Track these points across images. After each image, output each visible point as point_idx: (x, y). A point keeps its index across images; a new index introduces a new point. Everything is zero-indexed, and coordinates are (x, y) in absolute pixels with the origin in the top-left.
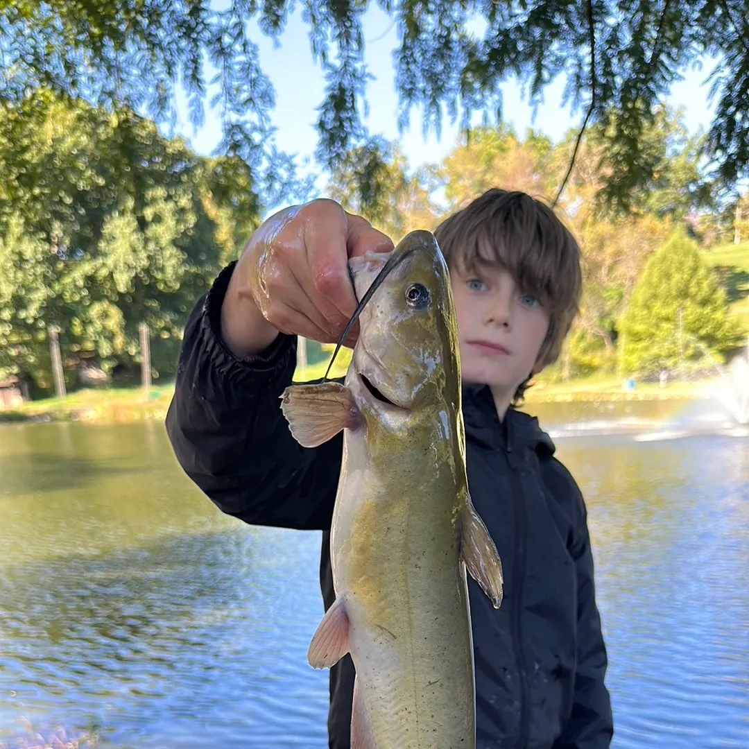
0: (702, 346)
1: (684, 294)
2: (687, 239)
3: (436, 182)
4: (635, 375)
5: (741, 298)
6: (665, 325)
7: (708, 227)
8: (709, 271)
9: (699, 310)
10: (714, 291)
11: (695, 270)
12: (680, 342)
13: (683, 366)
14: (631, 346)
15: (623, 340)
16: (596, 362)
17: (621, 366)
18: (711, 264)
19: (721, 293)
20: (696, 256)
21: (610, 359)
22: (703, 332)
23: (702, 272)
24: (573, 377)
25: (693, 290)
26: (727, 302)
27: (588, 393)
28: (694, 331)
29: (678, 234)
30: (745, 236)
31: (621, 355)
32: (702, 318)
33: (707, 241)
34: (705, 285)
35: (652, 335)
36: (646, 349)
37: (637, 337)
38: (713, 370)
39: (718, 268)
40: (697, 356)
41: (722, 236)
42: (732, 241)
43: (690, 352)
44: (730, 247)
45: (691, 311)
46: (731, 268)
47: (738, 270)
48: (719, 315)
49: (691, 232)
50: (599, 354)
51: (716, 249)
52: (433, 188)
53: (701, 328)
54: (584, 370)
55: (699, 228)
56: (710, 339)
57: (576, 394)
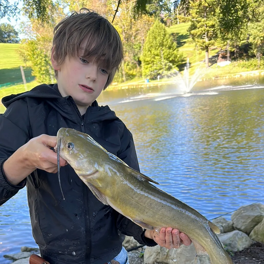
0: (171, 64)
1: (162, 45)
2: (161, 23)
3: (65, 4)
4: (148, 78)
5: (182, 45)
6: (157, 57)
7: (168, 18)
8: (170, 36)
9: (168, 51)
10: (173, 43)
11: (165, 35)
12: (163, 64)
13: (165, 72)
14: (146, 66)
15: (143, 64)
16: (134, 73)
17: (143, 74)
18: (170, 33)
19: (175, 44)
20: (164, 29)
21: (139, 72)
22: (171, 59)
23: (167, 36)
24: (127, 80)
25: (165, 43)
26: (178, 47)
27: (133, 86)
28: (167, 59)
29: (157, 22)
30: (181, 21)
31: (143, 69)
32: (170, 53)
33: (168, 24)
34: (169, 41)
35: (153, 61)
36: (151, 67)
37: (148, 63)
38: (176, 74)
39: (172, 34)
40: (170, 68)
41: (173, 22)
42: (176, 23)
43: (167, 67)
44: (176, 26)
45: (166, 51)
46: (178, 34)
47: (180, 34)
48: (175, 52)
49: (162, 21)
50: (135, 70)
51: (171, 27)
52: (64, 7)
53: (170, 57)
54: (131, 77)
55: (165, 19)
56: (173, 62)
57: (129, 86)
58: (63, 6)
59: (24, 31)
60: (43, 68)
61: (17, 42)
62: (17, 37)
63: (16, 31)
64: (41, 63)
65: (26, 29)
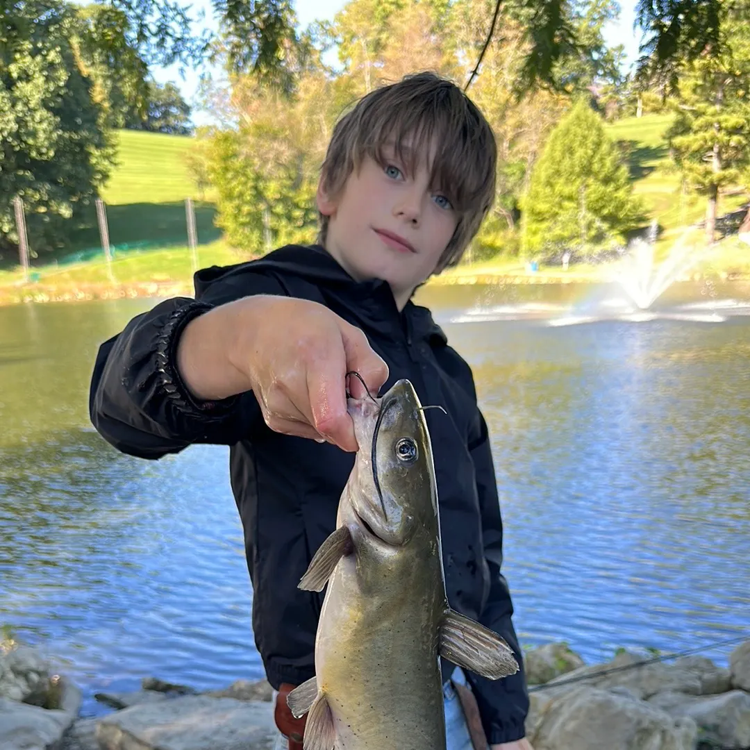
0: (605, 226)
1: (587, 171)
2: (590, 111)
3: (329, 41)
4: (539, 257)
5: (644, 176)
6: (567, 204)
7: (611, 97)
8: (612, 146)
9: (602, 188)
10: (618, 168)
11: (598, 145)
12: (583, 223)
13: (585, 248)
14: (534, 226)
15: (525, 219)
16: (499, 243)
17: (524, 247)
18: (614, 140)
19: (624, 170)
20: (599, 129)
21: (512, 240)
22: (605, 212)
23: (605, 147)
24: (475, 259)
25: (596, 167)
26: (630, 180)
27: (491, 276)
28: (596, 211)
29: (580, 105)
30: (648, 109)
31: (524, 235)
32: (605, 196)
33: (610, 114)
34: (608, 162)
35: (556, 214)
36: (549, 229)
37: (539, 217)
38: (614, 253)
39: (620, 143)
40: (599, 238)
41: (624, 108)
42: (634, 114)
43: (593, 233)
44: (633, 120)
45: (595, 188)
46: (634, 143)
47: (641, 146)
48: (621, 194)
49: (594, 104)
50: (502, 234)
51: (618, 123)
52: (326, 47)
53: (604, 207)
54: (486, 252)
55: (602, 100)
56: (612, 220)
57: (479, 276)
58: (323, 44)
59: (209, 105)
60: (246, 209)
61: (185, 132)
62: (187, 120)
63: (188, 102)
64: (241, 195)
65: (215, 99)
